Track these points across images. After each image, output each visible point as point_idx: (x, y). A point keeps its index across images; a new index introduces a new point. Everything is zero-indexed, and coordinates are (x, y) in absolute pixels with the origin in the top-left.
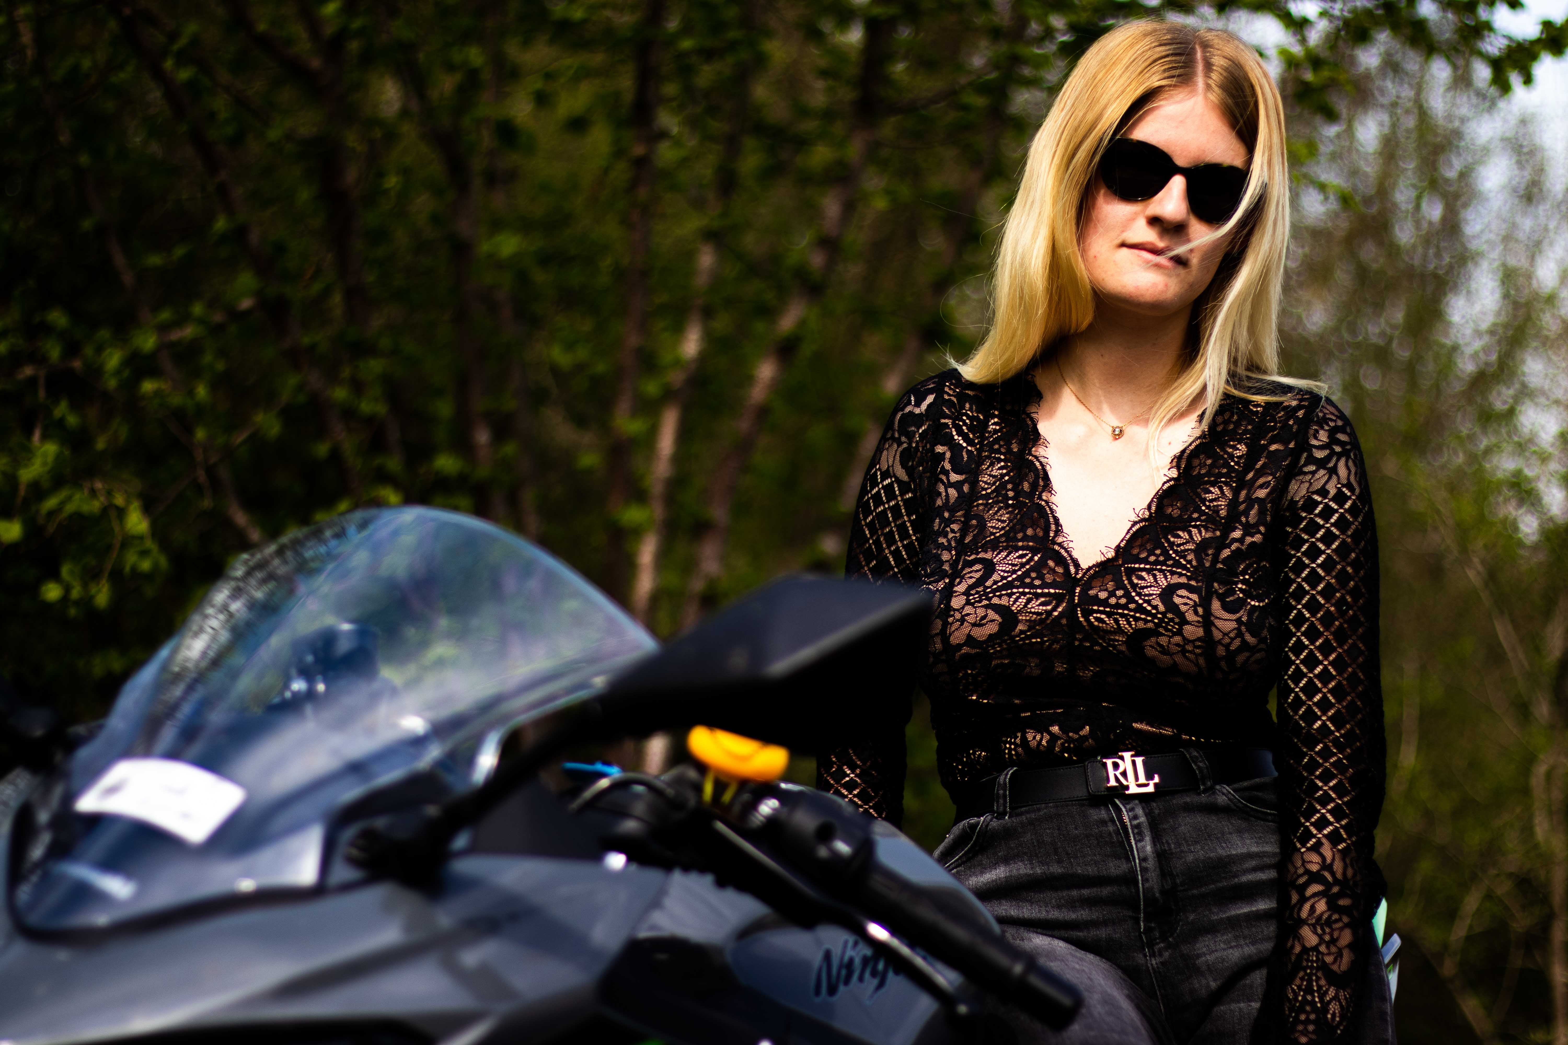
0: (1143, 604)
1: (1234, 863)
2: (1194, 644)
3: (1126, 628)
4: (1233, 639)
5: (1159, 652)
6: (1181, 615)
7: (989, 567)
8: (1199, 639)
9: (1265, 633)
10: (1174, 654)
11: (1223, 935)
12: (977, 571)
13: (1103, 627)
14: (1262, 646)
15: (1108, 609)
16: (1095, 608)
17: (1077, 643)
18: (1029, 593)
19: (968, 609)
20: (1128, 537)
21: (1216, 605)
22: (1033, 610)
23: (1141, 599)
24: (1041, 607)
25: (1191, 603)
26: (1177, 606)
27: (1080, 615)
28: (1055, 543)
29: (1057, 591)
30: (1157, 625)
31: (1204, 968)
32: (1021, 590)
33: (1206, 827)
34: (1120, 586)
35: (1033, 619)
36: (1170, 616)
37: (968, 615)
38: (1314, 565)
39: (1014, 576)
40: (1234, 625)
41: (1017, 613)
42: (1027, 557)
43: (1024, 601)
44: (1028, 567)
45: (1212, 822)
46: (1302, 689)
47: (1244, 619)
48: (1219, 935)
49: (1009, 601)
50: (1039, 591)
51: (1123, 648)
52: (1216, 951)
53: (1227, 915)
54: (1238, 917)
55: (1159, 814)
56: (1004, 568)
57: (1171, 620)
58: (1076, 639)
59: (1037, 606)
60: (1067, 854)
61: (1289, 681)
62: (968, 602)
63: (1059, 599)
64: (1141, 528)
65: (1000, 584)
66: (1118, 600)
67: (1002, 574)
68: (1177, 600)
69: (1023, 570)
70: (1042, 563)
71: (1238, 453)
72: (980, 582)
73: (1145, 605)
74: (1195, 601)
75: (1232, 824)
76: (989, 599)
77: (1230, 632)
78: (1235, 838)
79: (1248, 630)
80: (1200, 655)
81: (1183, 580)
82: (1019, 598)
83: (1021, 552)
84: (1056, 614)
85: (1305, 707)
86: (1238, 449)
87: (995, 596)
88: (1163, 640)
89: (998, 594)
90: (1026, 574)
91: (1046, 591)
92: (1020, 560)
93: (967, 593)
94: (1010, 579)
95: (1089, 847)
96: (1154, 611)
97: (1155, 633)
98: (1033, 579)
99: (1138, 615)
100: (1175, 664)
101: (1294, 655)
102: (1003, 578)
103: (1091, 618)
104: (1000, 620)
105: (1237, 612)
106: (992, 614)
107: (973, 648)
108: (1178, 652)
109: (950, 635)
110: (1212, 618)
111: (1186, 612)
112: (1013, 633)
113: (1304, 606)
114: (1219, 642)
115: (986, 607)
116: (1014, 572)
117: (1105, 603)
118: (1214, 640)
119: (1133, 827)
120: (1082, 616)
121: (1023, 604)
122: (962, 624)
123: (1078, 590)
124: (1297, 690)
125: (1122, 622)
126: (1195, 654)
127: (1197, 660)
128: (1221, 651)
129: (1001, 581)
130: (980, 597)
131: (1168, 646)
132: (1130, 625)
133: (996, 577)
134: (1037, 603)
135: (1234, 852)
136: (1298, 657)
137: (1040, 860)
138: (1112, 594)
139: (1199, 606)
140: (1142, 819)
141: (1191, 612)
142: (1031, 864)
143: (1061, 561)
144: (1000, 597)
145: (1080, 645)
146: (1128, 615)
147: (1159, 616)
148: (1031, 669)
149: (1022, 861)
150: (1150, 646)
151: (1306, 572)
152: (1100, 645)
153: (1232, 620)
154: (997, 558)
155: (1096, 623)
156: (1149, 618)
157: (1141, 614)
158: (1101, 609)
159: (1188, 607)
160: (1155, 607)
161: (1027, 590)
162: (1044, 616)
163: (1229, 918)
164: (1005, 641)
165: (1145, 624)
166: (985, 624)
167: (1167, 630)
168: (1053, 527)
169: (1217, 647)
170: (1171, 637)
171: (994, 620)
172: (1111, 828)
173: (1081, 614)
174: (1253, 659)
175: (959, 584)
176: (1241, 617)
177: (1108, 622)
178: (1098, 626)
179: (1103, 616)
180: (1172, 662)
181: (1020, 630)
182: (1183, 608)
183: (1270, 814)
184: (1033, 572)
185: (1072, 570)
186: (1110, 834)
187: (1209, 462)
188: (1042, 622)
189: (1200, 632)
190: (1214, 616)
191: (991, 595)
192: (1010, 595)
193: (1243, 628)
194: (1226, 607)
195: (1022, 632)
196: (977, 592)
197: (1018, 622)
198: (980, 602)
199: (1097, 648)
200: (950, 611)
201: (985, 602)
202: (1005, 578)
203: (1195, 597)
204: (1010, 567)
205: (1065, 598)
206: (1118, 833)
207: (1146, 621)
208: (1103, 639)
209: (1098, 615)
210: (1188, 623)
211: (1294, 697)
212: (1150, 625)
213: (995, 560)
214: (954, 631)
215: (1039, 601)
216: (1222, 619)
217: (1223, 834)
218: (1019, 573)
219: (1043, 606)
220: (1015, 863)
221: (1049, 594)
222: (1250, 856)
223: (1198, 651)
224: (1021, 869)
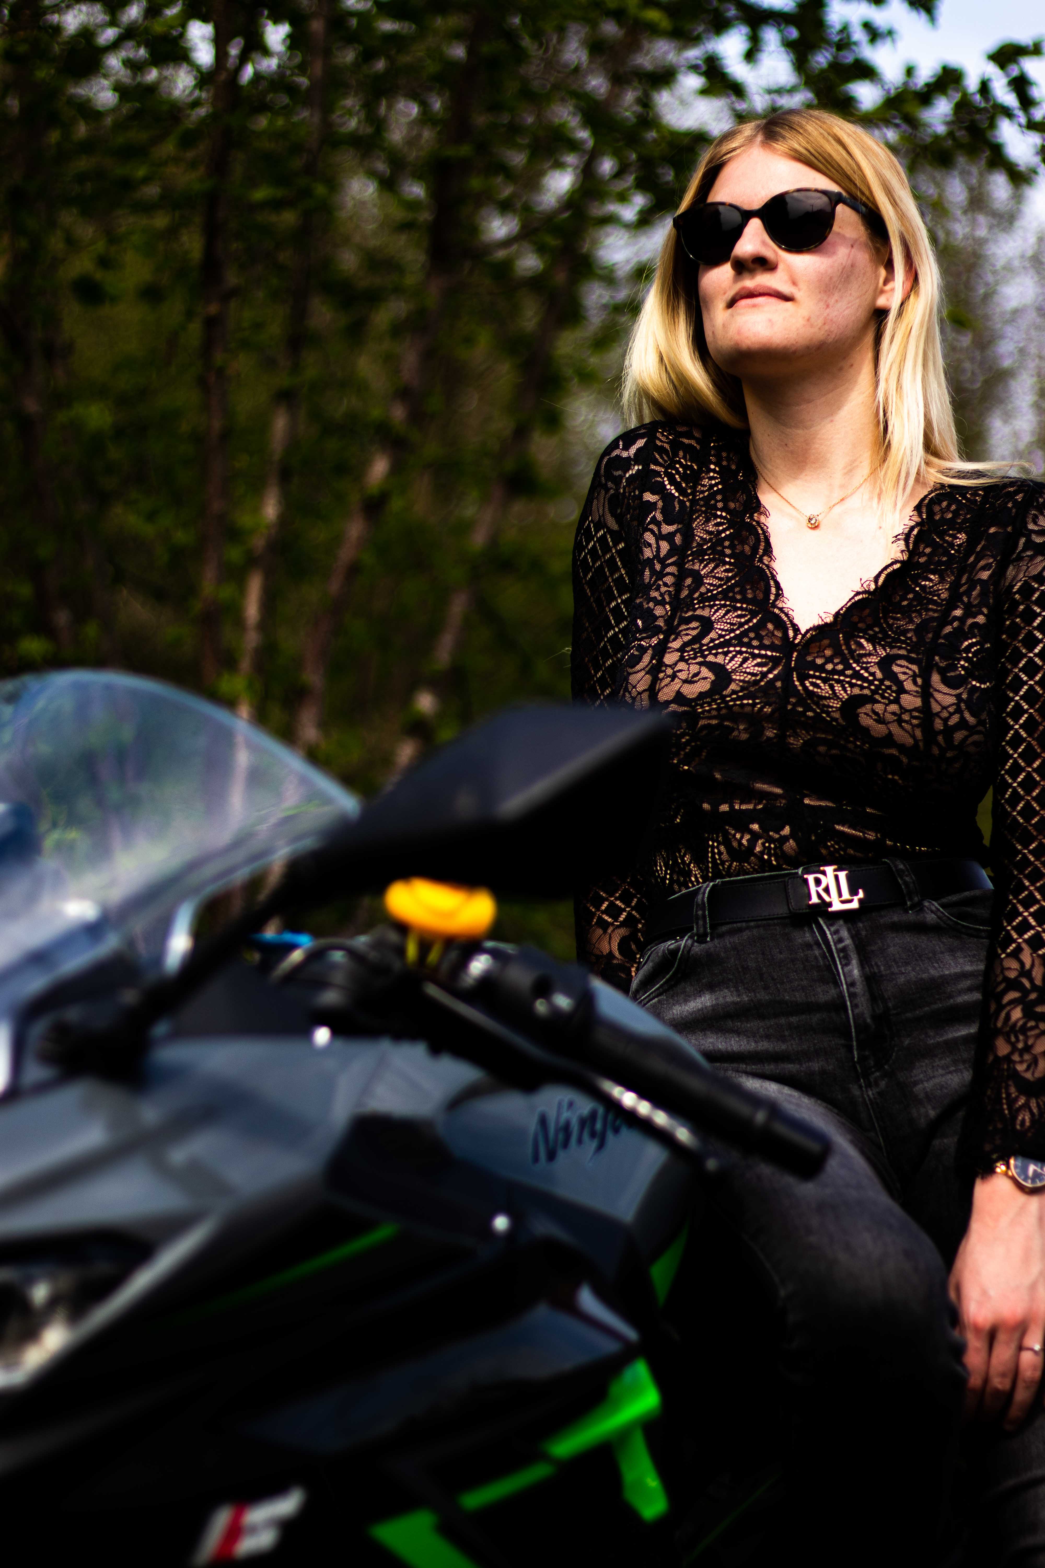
0: (860, 670)
1: (948, 983)
2: (911, 714)
3: (841, 694)
4: (951, 714)
5: (874, 720)
6: (900, 684)
7: (707, 625)
8: (916, 709)
9: (984, 716)
10: (889, 723)
11: (941, 1059)
12: (694, 629)
13: (817, 692)
14: (980, 728)
15: (824, 675)
16: (811, 673)
17: (789, 707)
18: (746, 652)
19: (681, 666)
20: (849, 605)
21: (936, 678)
22: (748, 670)
23: (858, 665)
24: (756, 668)
25: (910, 673)
26: (895, 675)
27: (795, 679)
28: (775, 607)
29: (774, 654)
30: (874, 692)
31: (922, 1096)
32: (738, 649)
33: (916, 947)
34: (838, 653)
35: (747, 679)
36: (887, 683)
37: (680, 671)
38: (1032, 655)
39: (732, 635)
40: (953, 700)
41: (731, 672)
42: (746, 618)
43: (740, 660)
44: (746, 627)
45: (923, 942)
46: (1020, 784)
47: (964, 696)
48: (937, 1060)
49: (725, 659)
50: (756, 652)
51: (837, 715)
52: (934, 1077)
53: (945, 1038)
54: (955, 1040)
55: (866, 936)
56: (722, 627)
57: (889, 687)
58: (789, 703)
59: (753, 666)
60: (773, 979)
61: (1006, 776)
62: (682, 659)
63: (775, 661)
64: (863, 599)
65: (717, 642)
66: (834, 666)
67: (720, 632)
68: (896, 669)
69: (741, 630)
70: (761, 625)
71: (958, 542)
72: (697, 639)
73: (862, 672)
74: (914, 672)
75: (943, 943)
76: (705, 657)
77: (949, 706)
78: (947, 958)
79: (968, 708)
80: (917, 726)
81: (902, 652)
82: (734, 656)
83: (739, 612)
84: (771, 676)
85: (1023, 803)
86: (958, 538)
87: (710, 653)
88: (879, 708)
89: (714, 652)
90: (745, 634)
91: (763, 652)
92: (739, 620)
93: (681, 650)
94: (728, 637)
95: (795, 972)
96: (871, 678)
97: (871, 700)
98: (751, 639)
99: (854, 681)
100: (890, 734)
101: (1012, 749)
102: (721, 636)
103: (806, 682)
104: (713, 678)
105: (958, 689)
106: (705, 672)
107: (681, 705)
108: (894, 721)
109: (659, 690)
110: (931, 690)
111: (905, 681)
112: (724, 693)
113: (1022, 698)
114: (937, 714)
115: (700, 664)
116: (733, 631)
117: (821, 668)
118: (932, 712)
119: (839, 951)
120: (798, 680)
121: (739, 663)
122: (673, 680)
123: (795, 654)
124: (1015, 785)
125: (838, 688)
126: (911, 724)
127: (913, 731)
128: (938, 725)
129: (718, 639)
130: (695, 654)
131: (884, 714)
132: (846, 691)
133: (713, 635)
134: (753, 664)
135: (947, 972)
136: (1015, 751)
137: (746, 986)
138: (829, 660)
139: (919, 676)
140: (848, 942)
141: (910, 681)
142: (737, 991)
143: (780, 625)
144: (716, 655)
145: (793, 709)
146: (844, 681)
147: (876, 683)
148: (740, 732)
149: (727, 988)
150: (865, 714)
151: (1023, 662)
152: (814, 711)
153: (951, 695)
154: (715, 616)
155: (811, 688)
156: (866, 685)
157: (857, 680)
158: (817, 674)
159: (907, 676)
160: (873, 674)
161: (744, 649)
162: (758, 678)
163: (947, 1043)
164: (715, 700)
165: (861, 690)
166: (696, 682)
167: (883, 697)
168: (773, 590)
169: (934, 720)
170: (887, 705)
171: (706, 678)
172: (817, 952)
173: (797, 677)
174: (971, 740)
175: (674, 640)
176: (961, 694)
177: (823, 688)
178: (813, 691)
179: (818, 682)
180: (887, 732)
181: (732, 690)
182: (902, 677)
183: (983, 931)
184: (751, 632)
185: (791, 633)
186: (816, 958)
187: (928, 550)
188: (756, 683)
189: (918, 702)
190: (933, 688)
191: (706, 653)
192: (726, 654)
193: (963, 705)
194: (945, 681)
195: (734, 692)
196: (693, 649)
197: (732, 680)
198: (695, 658)
199: (810, 714)
200: (662, 666)
201: (700, 659)
202: (723, 636)
203: (915, 668)
204: (729, 626)
205: (782, 662)
206: (824, 956)
207: (862, 687)
208: (817, 705)
209: (814, 680)
210: (906, 692)
211: (1011, 792)
212: (866, 692)
213: (713, 618)
214: (664, 687)
215: (755, 662)
216: (941, 692)
217: (934, 953)
218: (738, 632)
219: (759, 667)
220: (721, 990)
221: (766, 656)
222: (964, 975)
223: (915, 722)
224: (728, 997)
